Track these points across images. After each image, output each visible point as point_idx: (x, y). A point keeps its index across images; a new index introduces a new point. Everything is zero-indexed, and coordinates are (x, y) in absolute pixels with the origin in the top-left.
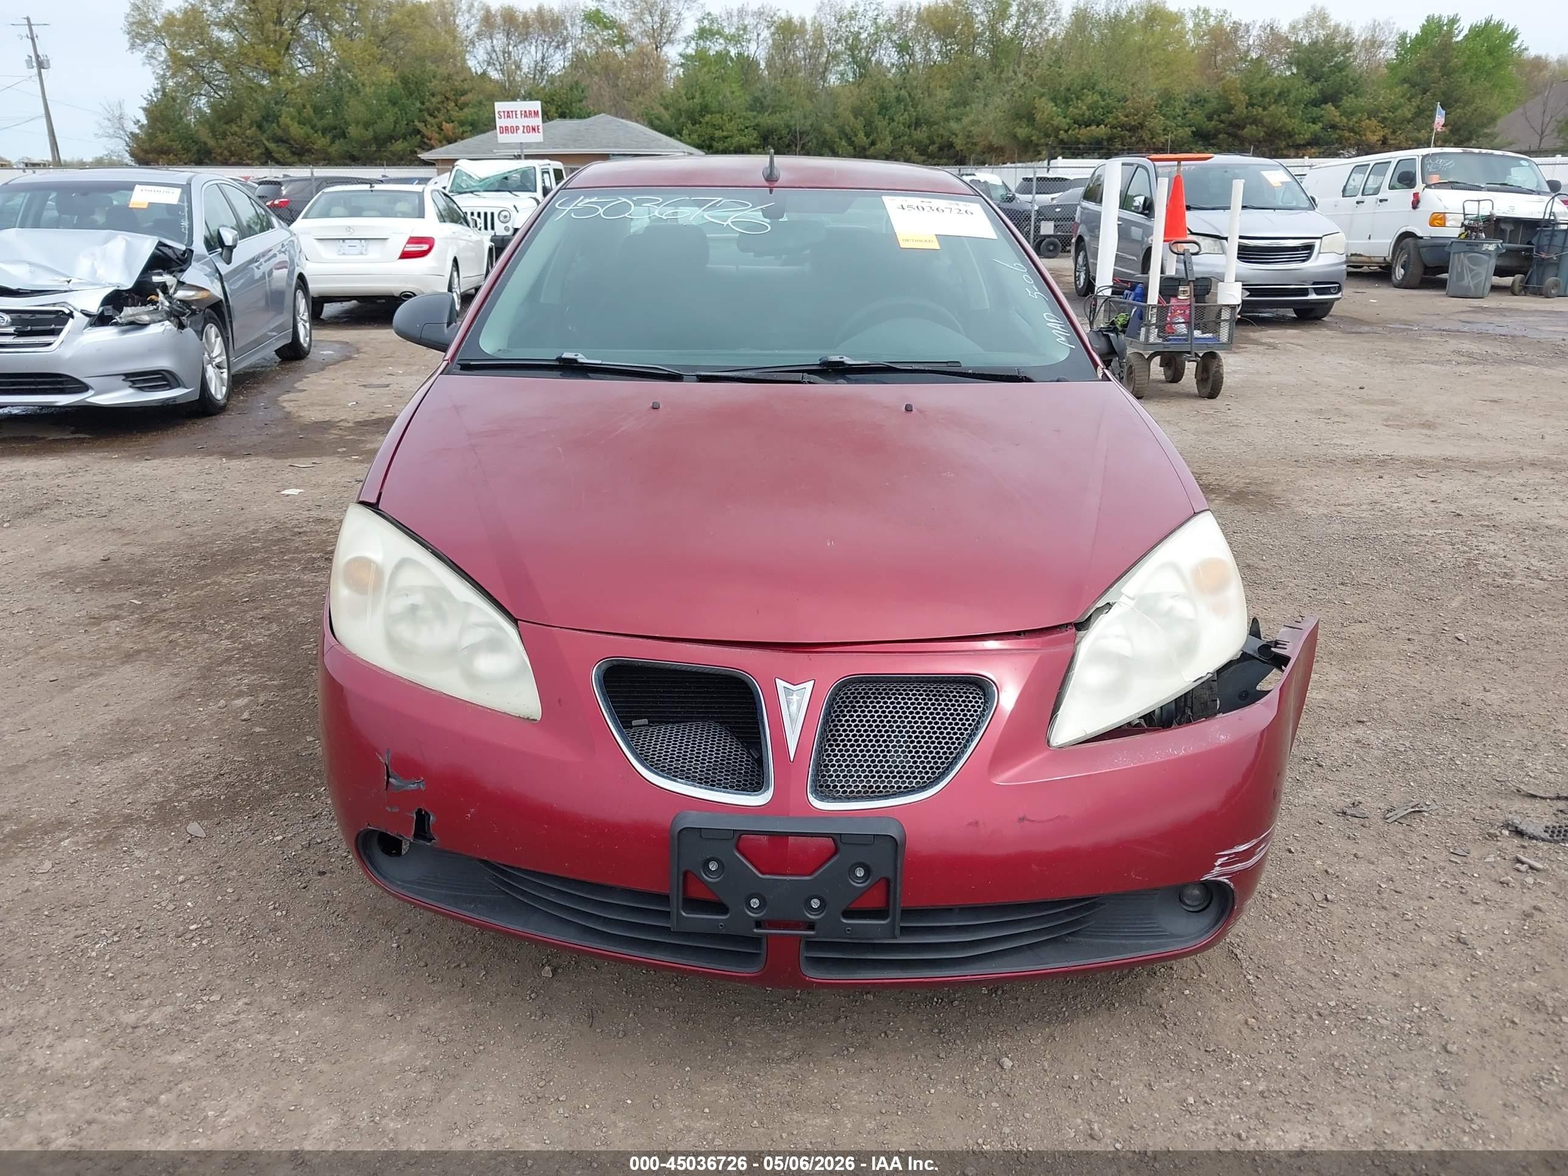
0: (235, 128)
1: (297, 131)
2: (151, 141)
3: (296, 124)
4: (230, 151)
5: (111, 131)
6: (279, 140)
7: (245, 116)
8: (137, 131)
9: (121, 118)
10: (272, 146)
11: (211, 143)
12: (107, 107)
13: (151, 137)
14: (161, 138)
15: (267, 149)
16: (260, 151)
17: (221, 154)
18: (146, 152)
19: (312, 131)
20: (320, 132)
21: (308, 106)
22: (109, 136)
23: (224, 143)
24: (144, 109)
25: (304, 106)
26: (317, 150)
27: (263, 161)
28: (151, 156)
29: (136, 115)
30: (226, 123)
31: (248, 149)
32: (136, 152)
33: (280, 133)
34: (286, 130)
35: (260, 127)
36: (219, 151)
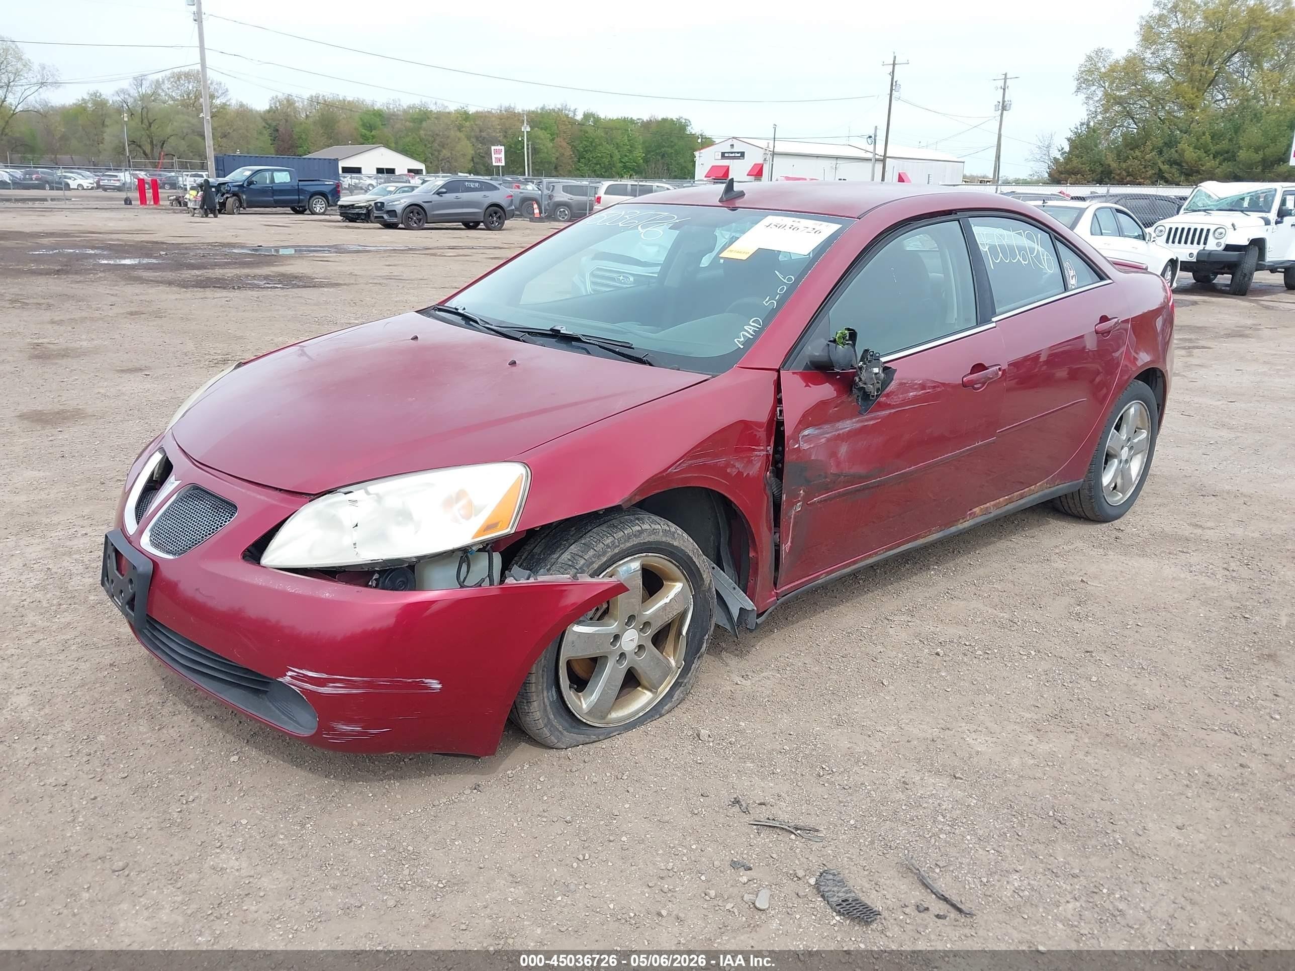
0: (1138, 153)
1: (1190, 154)
2: (1066, 163)
3: (1191, 149)
4: (1128, 172)
5: (1038, 157)
6: (1172, 163)
7: (1148, 143)
8: (1059, 156)
9: (1049, 147)
10: (1165, 167)
11: (1114, 165)
12: (1041, 138)
13: (1068, 160)
14: (1075, 162)
15: (1160, 170)
16: (1154, 172)
17: (1119, 175)
18: (1061, 173)
19: (1205, 155)
20: (1211, 156)
21: (1207, 134)
22: (1037, 160)
23: (1124, 165)
24: (1069, 139)
25: (1204, 134)
26: (1203, 171)
27: (1154, 179)
28: (1063, 176)
29: (1061, 144)
30: (1131, 149)
31: (1144, 170)
32: (1053, 172)
33: (1176, 156)
34: (1181, 155)
35: (1161, 152)
36: (1119, 172)
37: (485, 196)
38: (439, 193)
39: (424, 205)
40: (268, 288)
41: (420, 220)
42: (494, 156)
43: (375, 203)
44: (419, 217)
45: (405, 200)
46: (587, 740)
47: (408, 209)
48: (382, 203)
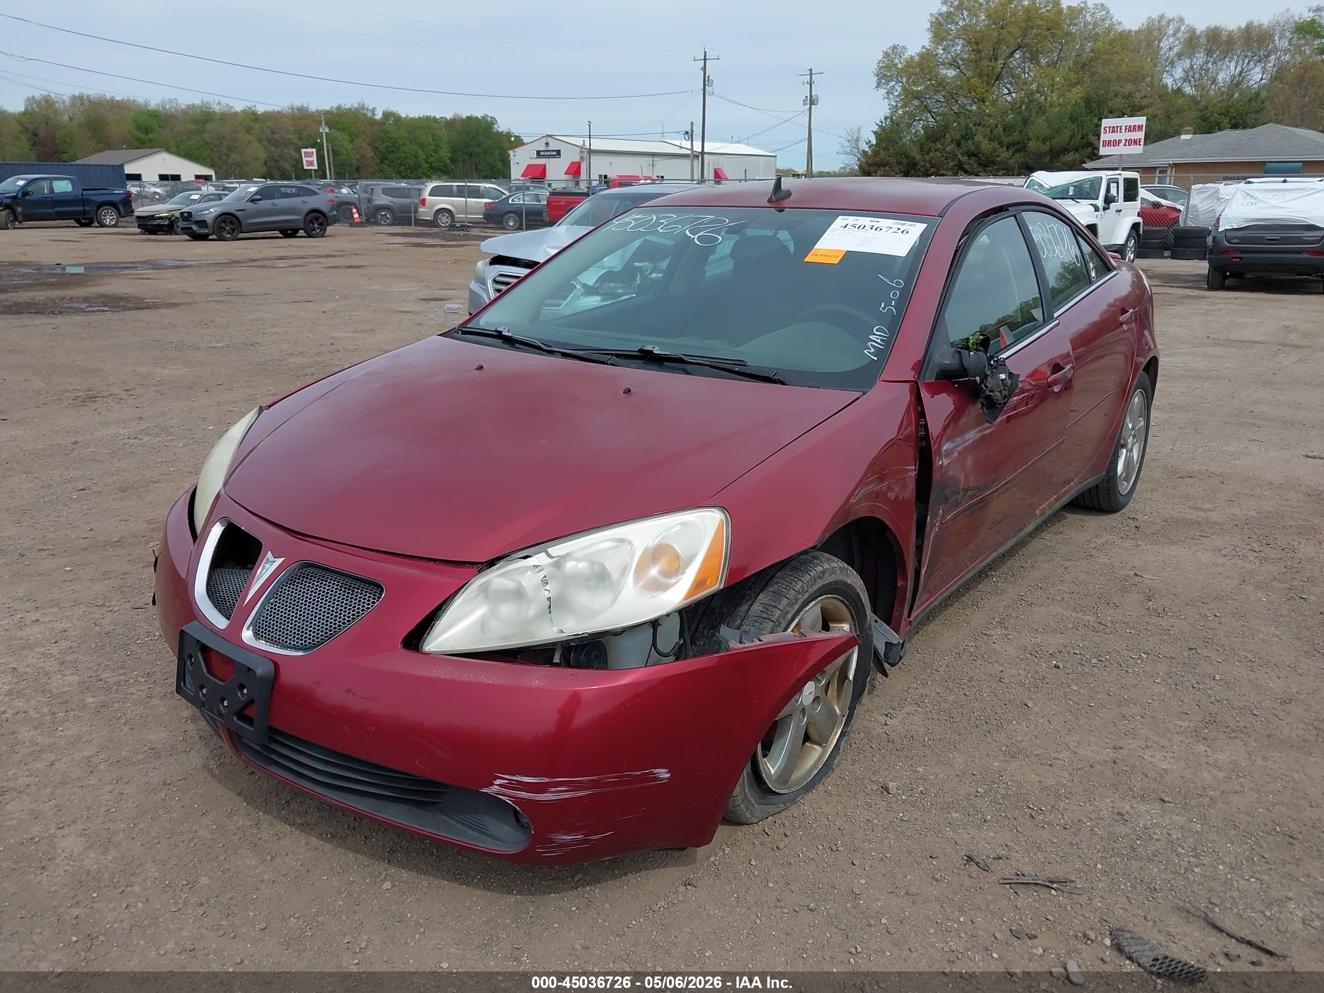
0: (938, 145)
1: (986, 146)
2: (875, 156)
3: (987, 141)
4: (931, 164)
5: (848, 150)
6: (970, 154)
7: (948, 136)
8: (867, 149)
9: (857, 140)
10: (964, 159)
11: (918, 157)
12: (849, 132)
13: (876, 153)
14: (883, 154)
15: (960, 161)
16: (954, 163)
17: (924, 166)
18: (870, 165)
19: (999, 146)
20: (1005, 147)
21: (999, 126)
22: (847, 153)
23: (927, 157)
24: (875, 133)
25: (997, 126)
26: (999, 162)
27: (955, 171)
28: (872, 168)
29: (868, 136)
30: (932, 142)
31: (945, 162)
32: (863, 165)
33: (973, 148)
34: (978, 146)
35: (959, 144)
36: (923, 164)
37: (304, 202)
38: (253, 201)
39: (238, 214)
40: (94, 311)
41: (233, 230)
42: (304, 159)
43: (182, 214)
44: (232, 227)
45: (215, 209)
46: (777, 810)
47: (220, 219)
48: (190, 214)
